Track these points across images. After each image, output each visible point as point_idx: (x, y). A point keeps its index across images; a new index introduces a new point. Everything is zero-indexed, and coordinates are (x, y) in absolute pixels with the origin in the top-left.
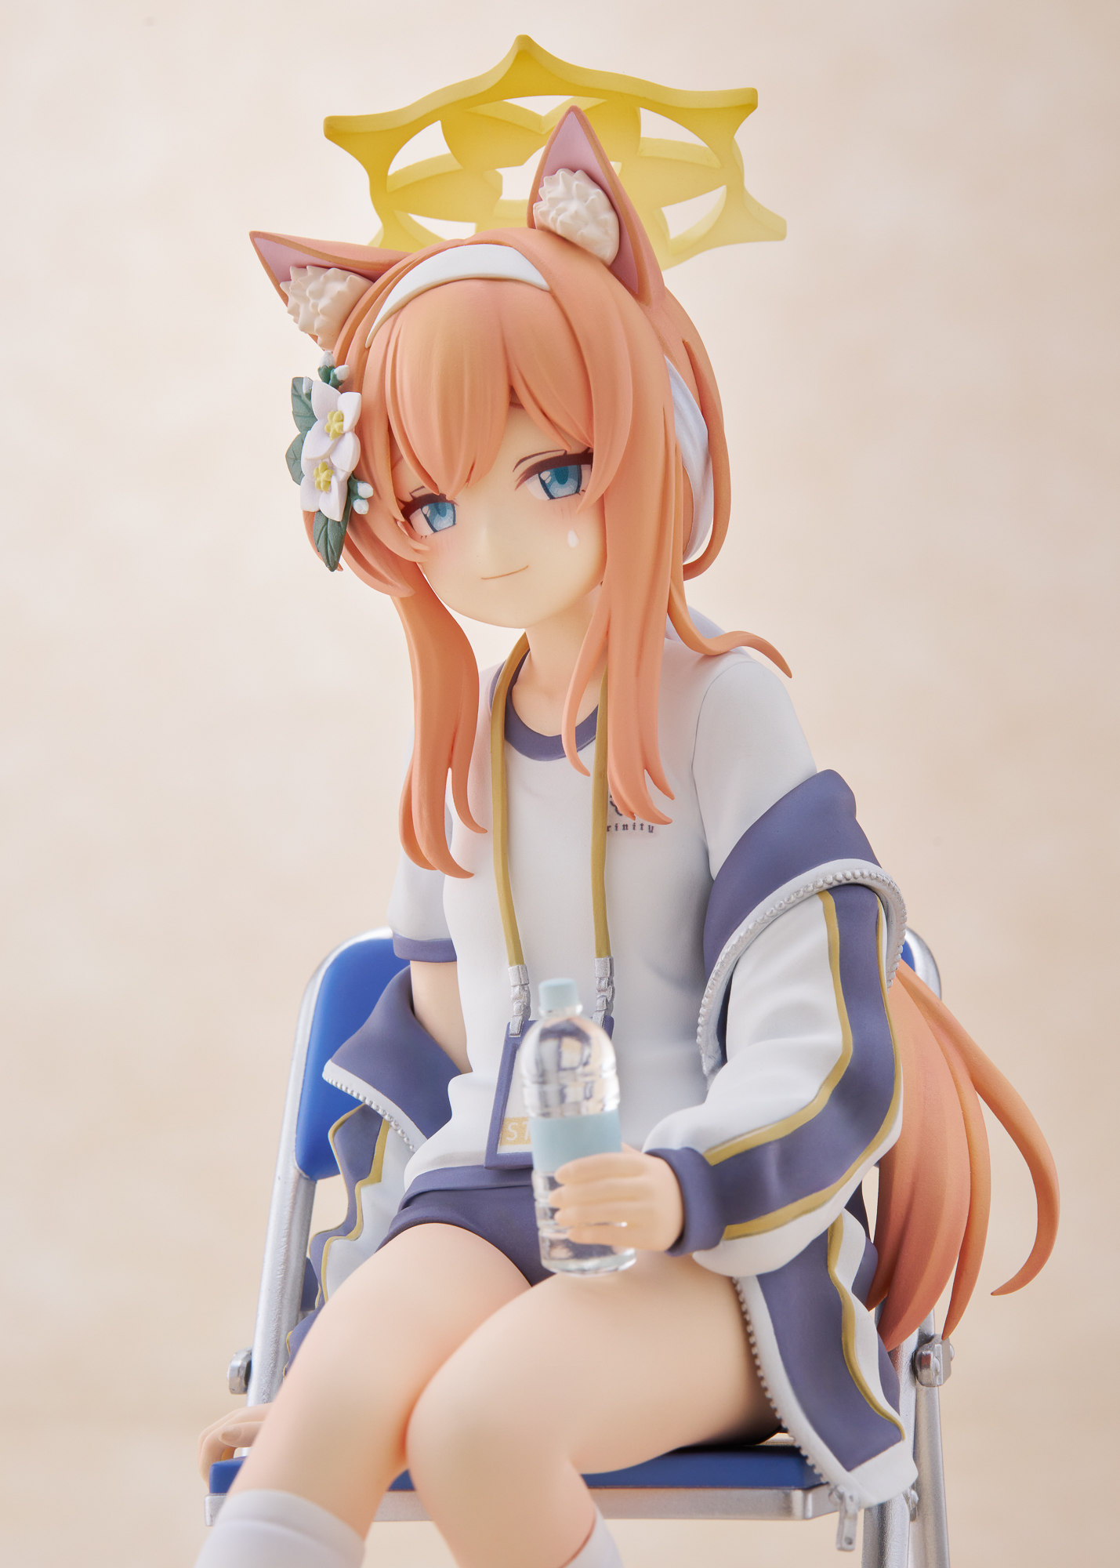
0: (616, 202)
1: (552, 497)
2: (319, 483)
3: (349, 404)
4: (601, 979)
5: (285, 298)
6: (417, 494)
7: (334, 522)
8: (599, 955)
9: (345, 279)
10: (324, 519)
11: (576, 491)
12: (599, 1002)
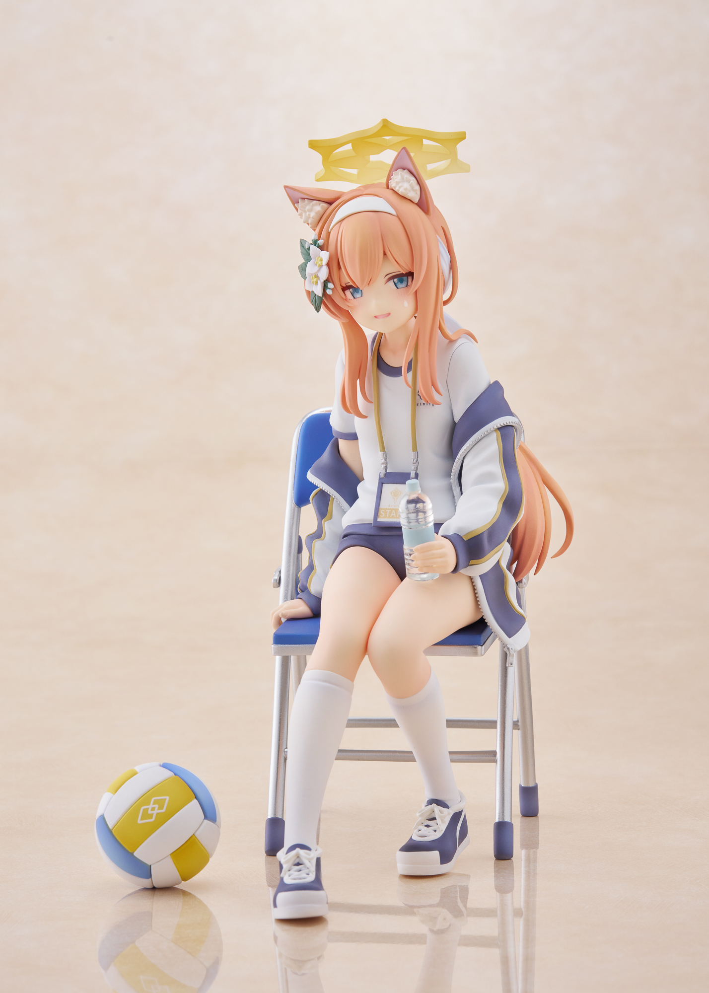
0: (419, 182)
1: (398, 288)
2: (313, 282)
3: (325, 256)
4: (414, 459)
5: (297, 209)
6: (348, 284)
7: (318, 296)
8: (413, 451)
9: (320, 204)
10: (315, 294)
11: (407, 286)
12: (413, 467)
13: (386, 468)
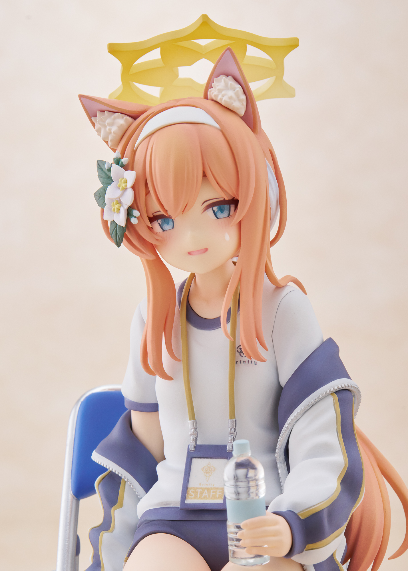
0: (246, 91)
1: (217, 218)
2: (114, 209)
3: (130, 176)
4: (231, 428)
5: (94, 125)
6: (156, 214)
7: (120, 227)
8: (231, 418)
9: (123, 118)
10: (116, 224)
11: (228, 216)
12: (230, 439)
13: (196, 440)
